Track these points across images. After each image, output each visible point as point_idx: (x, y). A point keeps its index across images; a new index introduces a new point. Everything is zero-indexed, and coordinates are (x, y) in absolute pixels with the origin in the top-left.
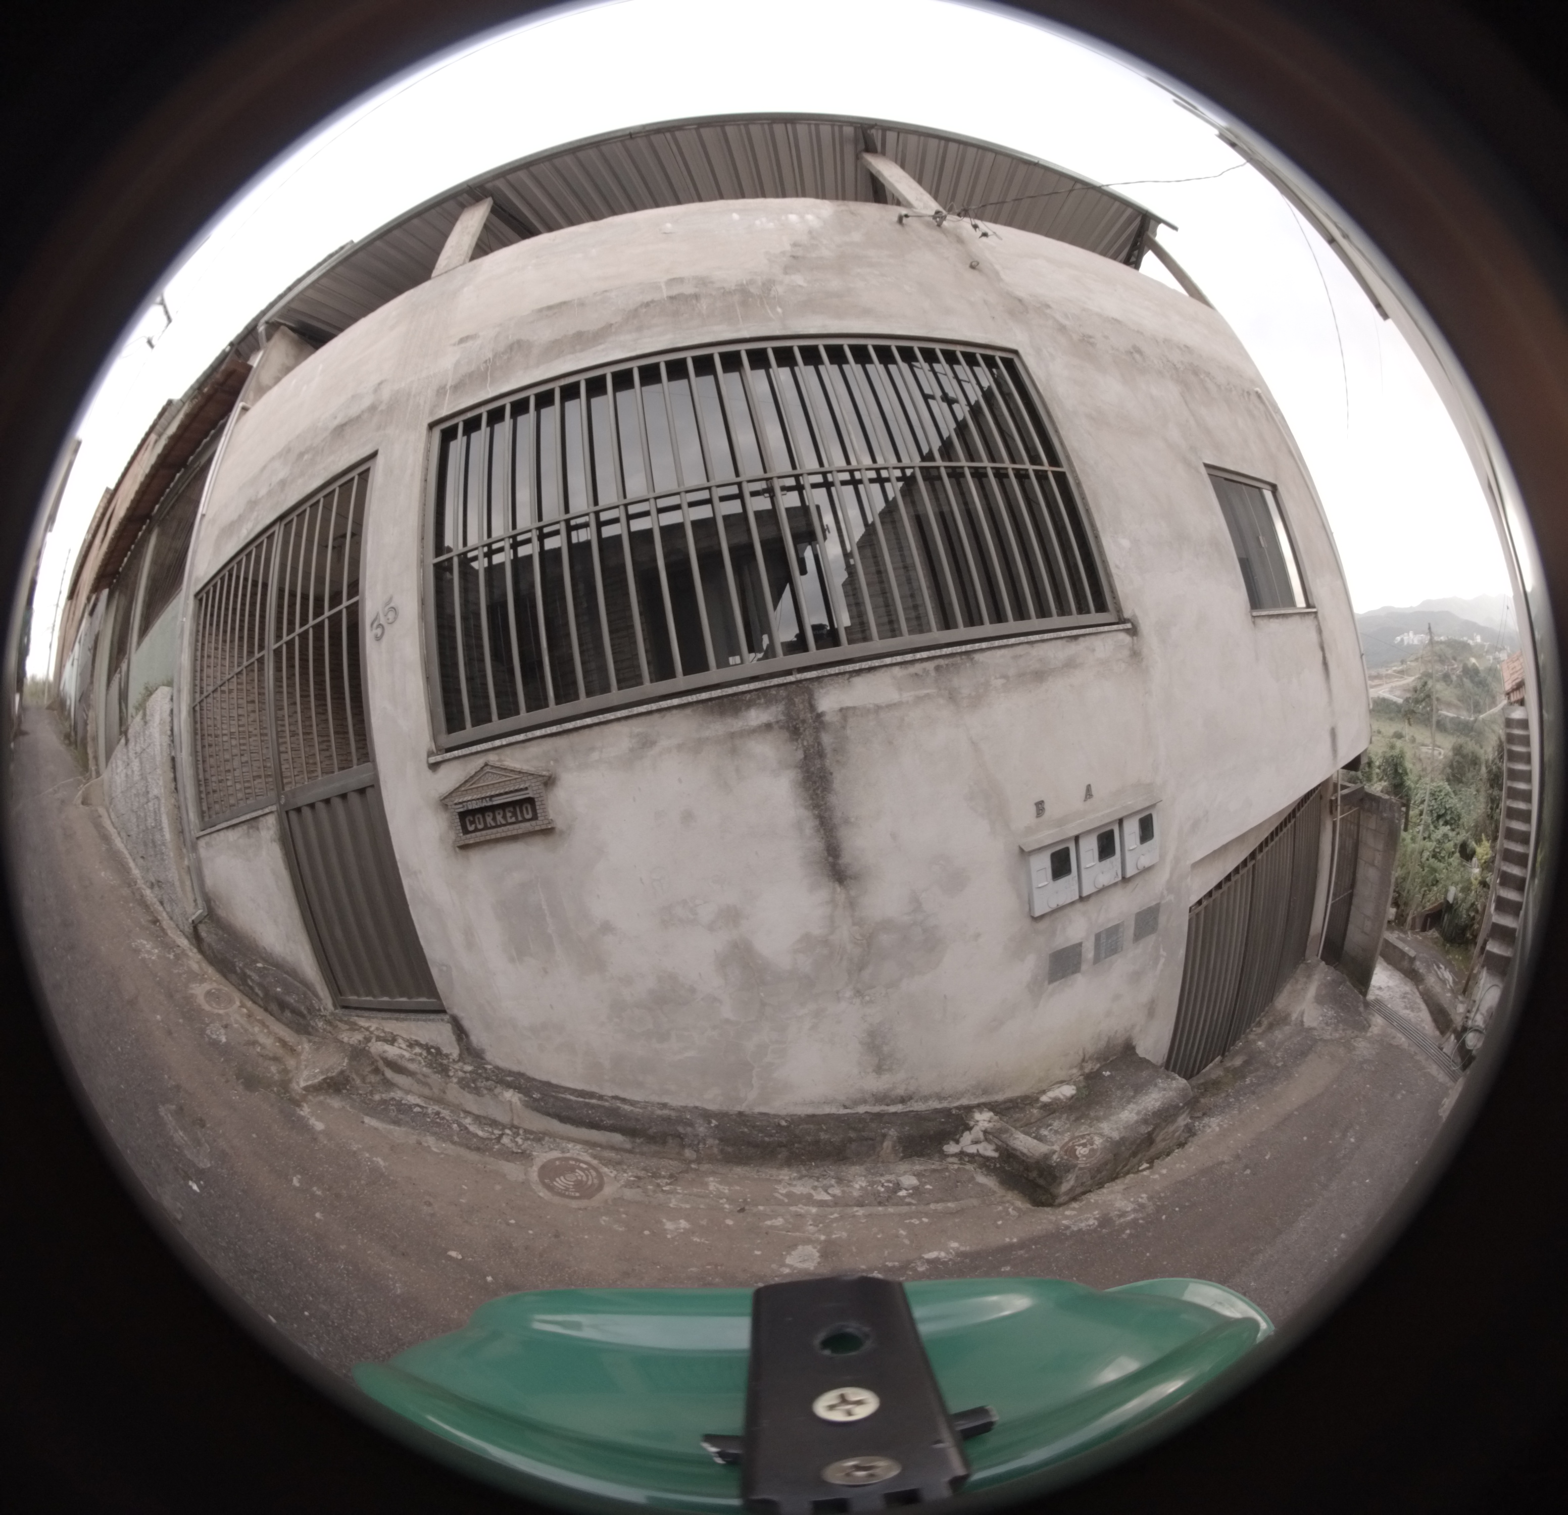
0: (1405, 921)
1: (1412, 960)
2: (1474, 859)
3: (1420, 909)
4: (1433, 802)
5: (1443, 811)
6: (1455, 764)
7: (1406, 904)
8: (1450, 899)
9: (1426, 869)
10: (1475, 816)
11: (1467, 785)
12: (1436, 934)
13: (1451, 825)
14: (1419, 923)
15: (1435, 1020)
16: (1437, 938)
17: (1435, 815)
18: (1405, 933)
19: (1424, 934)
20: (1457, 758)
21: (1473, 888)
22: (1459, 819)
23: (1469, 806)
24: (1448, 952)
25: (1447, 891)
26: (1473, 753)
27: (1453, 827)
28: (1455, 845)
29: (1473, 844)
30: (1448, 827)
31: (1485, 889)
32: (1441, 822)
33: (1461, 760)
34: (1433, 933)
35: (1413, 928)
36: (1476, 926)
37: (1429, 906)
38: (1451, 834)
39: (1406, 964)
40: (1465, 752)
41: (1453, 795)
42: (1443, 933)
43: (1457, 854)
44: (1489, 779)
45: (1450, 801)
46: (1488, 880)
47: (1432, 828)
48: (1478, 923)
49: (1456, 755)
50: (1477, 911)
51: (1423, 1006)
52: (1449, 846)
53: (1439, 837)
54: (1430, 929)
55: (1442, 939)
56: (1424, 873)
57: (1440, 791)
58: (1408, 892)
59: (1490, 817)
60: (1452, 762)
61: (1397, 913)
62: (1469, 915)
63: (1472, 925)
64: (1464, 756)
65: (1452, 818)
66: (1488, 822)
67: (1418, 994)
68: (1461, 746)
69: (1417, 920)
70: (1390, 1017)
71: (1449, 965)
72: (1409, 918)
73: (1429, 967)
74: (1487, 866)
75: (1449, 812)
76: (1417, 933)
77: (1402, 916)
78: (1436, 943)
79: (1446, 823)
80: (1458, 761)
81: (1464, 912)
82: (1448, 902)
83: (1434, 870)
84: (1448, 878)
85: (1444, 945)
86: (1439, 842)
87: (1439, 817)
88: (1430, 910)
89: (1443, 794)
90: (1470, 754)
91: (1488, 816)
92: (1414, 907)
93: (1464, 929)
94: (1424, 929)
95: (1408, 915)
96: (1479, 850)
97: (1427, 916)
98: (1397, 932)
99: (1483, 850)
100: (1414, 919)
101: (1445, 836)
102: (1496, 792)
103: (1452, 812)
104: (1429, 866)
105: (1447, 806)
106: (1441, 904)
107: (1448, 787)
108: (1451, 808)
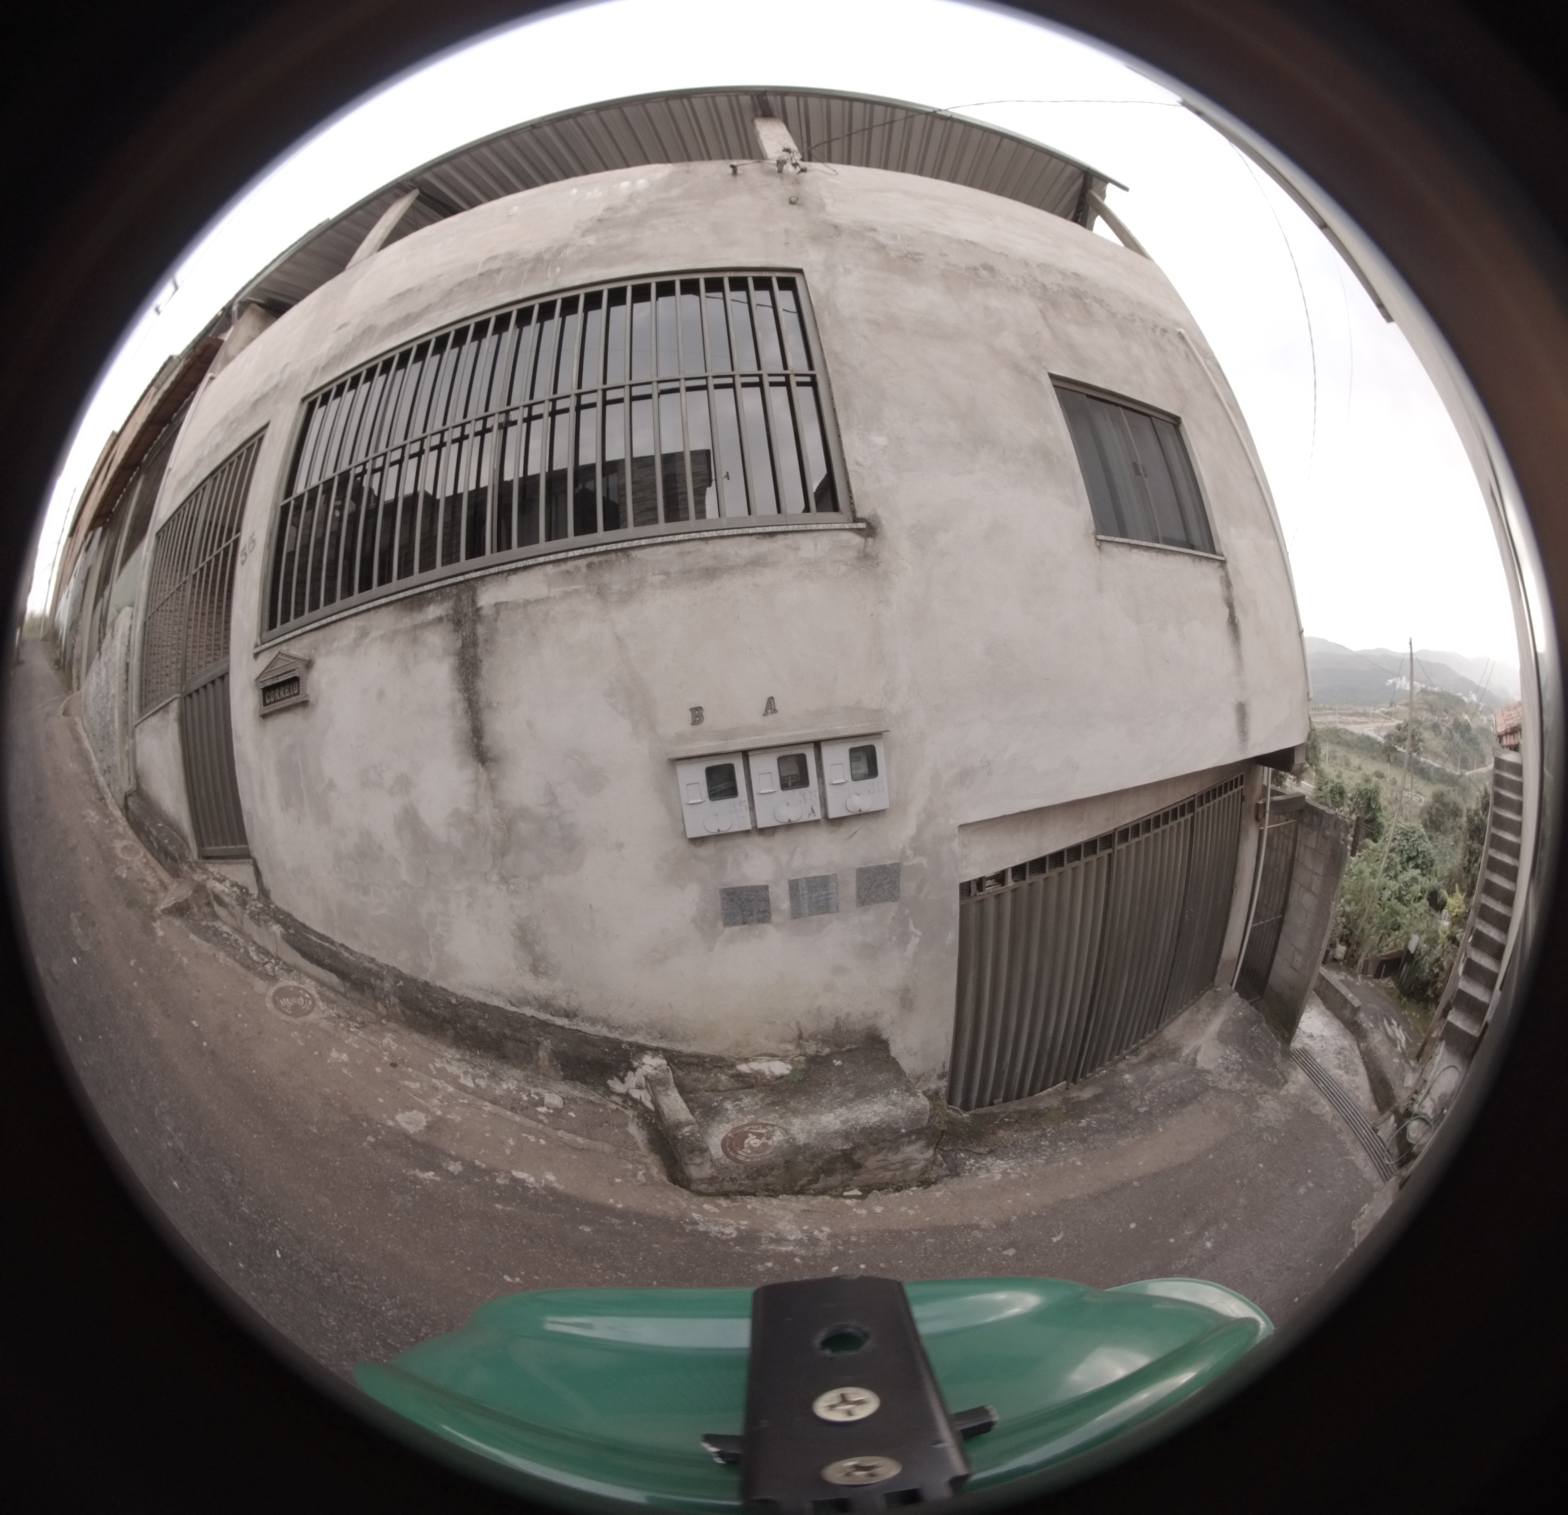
0: (1356, 962)
1: (1356, 1011)
2: (1445, 911)
3: (1374, 953)
4: (1405, 842)
5: (1414, 854)
6: (1434, 811)
7: (1358, 944)
8: (1412, 948)
9: (1387, 910)
10: (1449, 866)
11: (1444, 833)
12: (1392, 984)
13: (1422, 869)
14: (1372, 968)
15: (1374, 1090)
16: (1392, 988)
17: (1405, 856)
18: (1354, 976)
19: (1377, 981)
20: (1437, 805)
21: (1440, 941)
22: (1432, 865)
23: (1445, 855)
24: (1403, 1007)
25: (1409, 939)
26: (1454, 803)
27: (1425, 872)
28: (1423, 891)
29: (1444, 893)
30: (1419, 871)
31: (1454, 946)
32: (1411, 865)
33: (1441, 808)
34: (1388, 982)
35: (1364, 972)
36: (1439, 985)
37: (1386, 951)
38: (1420, 878)
39: (1347, 1013)
40: (1446, 800)
41: (1427, 839)
42: (1400, 985)
43: (1425, 901)
44: (1469, 830)
45: (1424, 844)
46: (1458, 936)
47: (1399, 867)
48: (1442, 982)
49: (1436, 802)
50: (1442, 969)
51: (1362, 1069)
52: (1416, 889)
53: (1407, 879)
54: (1385, 976)
55: (1398, 991)
56: (1383, 914)
57: (1414, 832)
58: (1363, 931)
59: (1467, 870)
60: (1431, 808)
61: (1347, 952)
62: (1432, 971)
63: (1436, 982)
64: (1444, 805)
65: (1423, 863)
66: (1464, 875)
67: (1357, 1052)
68: (1442, 794)
69: (1370, 965)
70: (1316, 1075)
71: (1403, 1022)
72: (1361, 961)
73: (1376, 1021)
74: (1459, 920)
75: (1421, 856)
76: (1369, 979)
77: (1353, 956)
78: (1390, 994)
79: (1416, 866)
80: (1438, 810)
81: (1427, 965)
82: (1408, 951)
83: (1394, 913)
84: (1411, 925)
85: (1400, 998)
86: (1406, 884)
87: (1410, 859)
88: (1387, 956)
89: (1416, 835)
90: (1452, 805)
91: (1464, 868)
92: (1367, 948)
93: (1426, 984)
94: (1377, 976)
95: (1360, 956)
96: (1450, 901)
97: (1382, 962)
98: (1344, 973)
99: (1455, 902)
100: (1366, 963)
101: (1414, 880)
102: (1476, 845)
103: (1424, 857)
104: (1390, 907)
105: (1420, 849)
106: (1401, 952)
107: (1422, 830)
108: (1422, 852)
